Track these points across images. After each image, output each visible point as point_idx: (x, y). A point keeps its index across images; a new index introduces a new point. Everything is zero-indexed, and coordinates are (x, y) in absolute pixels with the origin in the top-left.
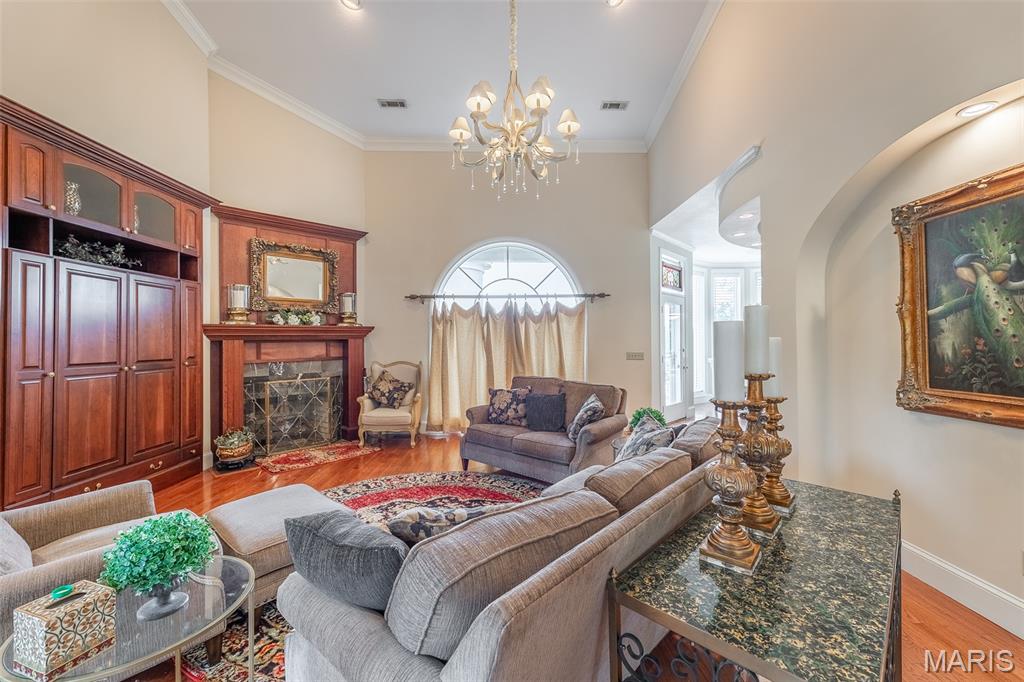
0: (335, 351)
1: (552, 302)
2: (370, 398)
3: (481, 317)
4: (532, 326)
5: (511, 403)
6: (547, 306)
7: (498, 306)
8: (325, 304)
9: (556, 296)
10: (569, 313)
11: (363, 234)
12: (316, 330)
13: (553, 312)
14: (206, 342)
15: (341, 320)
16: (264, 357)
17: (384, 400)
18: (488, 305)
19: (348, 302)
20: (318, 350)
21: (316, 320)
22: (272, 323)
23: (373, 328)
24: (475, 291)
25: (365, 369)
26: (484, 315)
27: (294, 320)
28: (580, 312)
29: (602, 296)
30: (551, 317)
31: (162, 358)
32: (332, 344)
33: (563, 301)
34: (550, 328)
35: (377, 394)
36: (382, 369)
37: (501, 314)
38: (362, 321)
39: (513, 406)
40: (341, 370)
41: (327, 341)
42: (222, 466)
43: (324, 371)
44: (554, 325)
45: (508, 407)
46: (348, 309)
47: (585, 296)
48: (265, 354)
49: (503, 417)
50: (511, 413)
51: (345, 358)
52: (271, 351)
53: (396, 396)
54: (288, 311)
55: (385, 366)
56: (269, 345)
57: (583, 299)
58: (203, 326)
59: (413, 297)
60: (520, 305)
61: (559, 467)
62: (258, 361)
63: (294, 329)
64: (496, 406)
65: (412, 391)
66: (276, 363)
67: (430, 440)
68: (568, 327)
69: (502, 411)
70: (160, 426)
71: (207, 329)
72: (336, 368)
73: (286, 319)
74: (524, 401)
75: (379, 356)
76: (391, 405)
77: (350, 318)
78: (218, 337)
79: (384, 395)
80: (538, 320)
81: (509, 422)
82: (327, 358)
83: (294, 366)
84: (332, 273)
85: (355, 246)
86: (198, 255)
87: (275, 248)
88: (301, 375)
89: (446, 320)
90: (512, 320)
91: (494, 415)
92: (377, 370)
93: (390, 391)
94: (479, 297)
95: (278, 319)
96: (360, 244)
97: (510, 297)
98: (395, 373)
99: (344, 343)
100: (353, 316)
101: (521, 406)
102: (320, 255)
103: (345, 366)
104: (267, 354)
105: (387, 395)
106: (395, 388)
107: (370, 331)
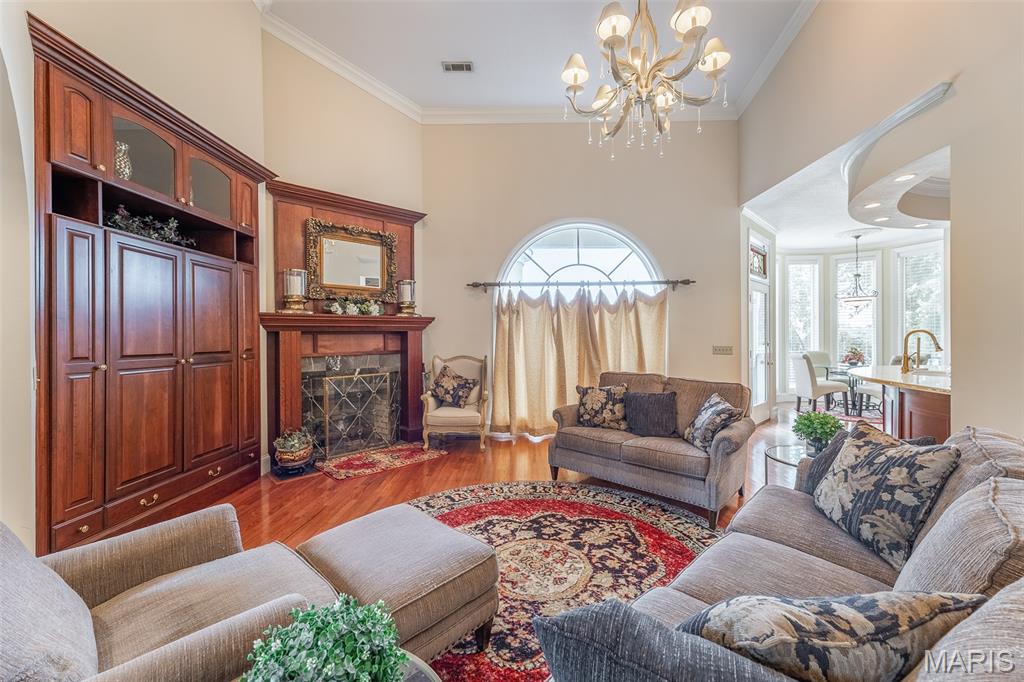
0: (394, 344)
1: (630, 290)
2: (433, 395)
3: (550, 306)
4: (606, 314)
5: (606, 403)
6: (624, 293)
7: (570, 295)
8: (383, 292)
9: (634, 283)
10: (648, 301)
11: (420, 216)
12: (375, 320)
13: (631, 301)
14: (263, 333)
15: (399, 309)
16: (321, 350)
17: (449, 398)
18: (558, 293)
19: (406, 289)
20: (374, 342)
21: (375, 310)
22: (330, 312)
23: (433, 319)
24: (543, 278)
25: (423, 365)
26: (553, 305)
27: (353, 310)
28: (660, 302)
29: (686, 282)
30: (628, 306)
31: (220, 350)
32: (390, 336)
33: (642, 289)
34: (627, 319)
35: (440, 392)
36: (443, 364)
37: (574, 302)
38: (419, 311)
39: (609, 406)
40: (399, 365)
41: (385, 333)
42: (282, 471)
43: (383, 366)
44: (632, 315)
45: (603, 408)
46: (407, 298)
47: (667, 282)
48: (321, 347)
49: (597, 420)
50: (607, 414)
51: (403, 352)
52: (327, 343)
53: (461, 393)
54: (346, 299)
55: (445, 361)
56: (326, 337)
57: (664, 287)
58: (260, 315)
59: (475, 285)
60: (594, 292)
61: (691, 481)
62: (315, 355)
63: (352, 319)
64: (589, 406)
65: (477, 388)
66: (333, 357)
68: (647, 318)
69: (597, 412)
70: (218, 427)
71: (264, 319)
72: (395, 363)
73: (344, 308)
74: (621, 401)
75: (438, 350)
76: (457, 403)
77: (408, 308)
78: (275, 327)
79: (448, 393)
80: (614, 310)
81: (606, 425)
82: (384, 352)
83: (351, 360)
84: (390, 258)
85: (412, 229)
86: (254, 235)
87: (331, 230)
88: (358, 370)
89: (513, 310)
90: (586, 310)
91: (587, 417)
92: (439, 365)
93: (454, 389)
94: (548, 284)
95: (336, 308)
96: (418, 227)
97: (582, 284)
98: (456, 368)
99: (403, 336)
100: (411, 306)
101: (618, 407)
102: (380, 239)
103: (404, 361)
104: (324, 347)
105: (452, 392)
106: (459, 385)
107: (430, 322)
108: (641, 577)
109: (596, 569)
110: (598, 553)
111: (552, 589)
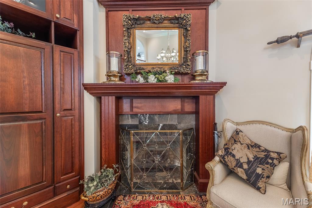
0: (189, 106)
12: (171, 87)
15: (193, 77)
16: (135, 110)
17: (242, 173)
19: (200, 60)
20: (174, 105)
21: (170, 79)
23: (224, 84)
25: (215, 124)
27: (152, 79)
32: (186, 100)
36: (235, 127)
38: (213, 78)
40: (193, 123)
41: (183, 98)
43: (179, 123)
46: (200, 66)
48: (135, 107)
51: (197, 113)
52: (139, 105)
53: (259, 171)
55: (237, 124)
56: (139, 100)
62: (132, 113)
66: (143, 115)
71: (88, 87)
72: (190, 122)
73: (146, 79)
76: (253, 182)
77: (201, 75)
79: (241, 166)
82: (181, 113)
83: (156, 117)
85: (207, 10)
88: (161, 125)
92: (229, 128)
93: (249, 162)
99: (196, 98)
100: (204, 73)
103: (197, 120)
104: (137, 107)
105: (245, 166)
106: (256, 158)
107: (222, 87)
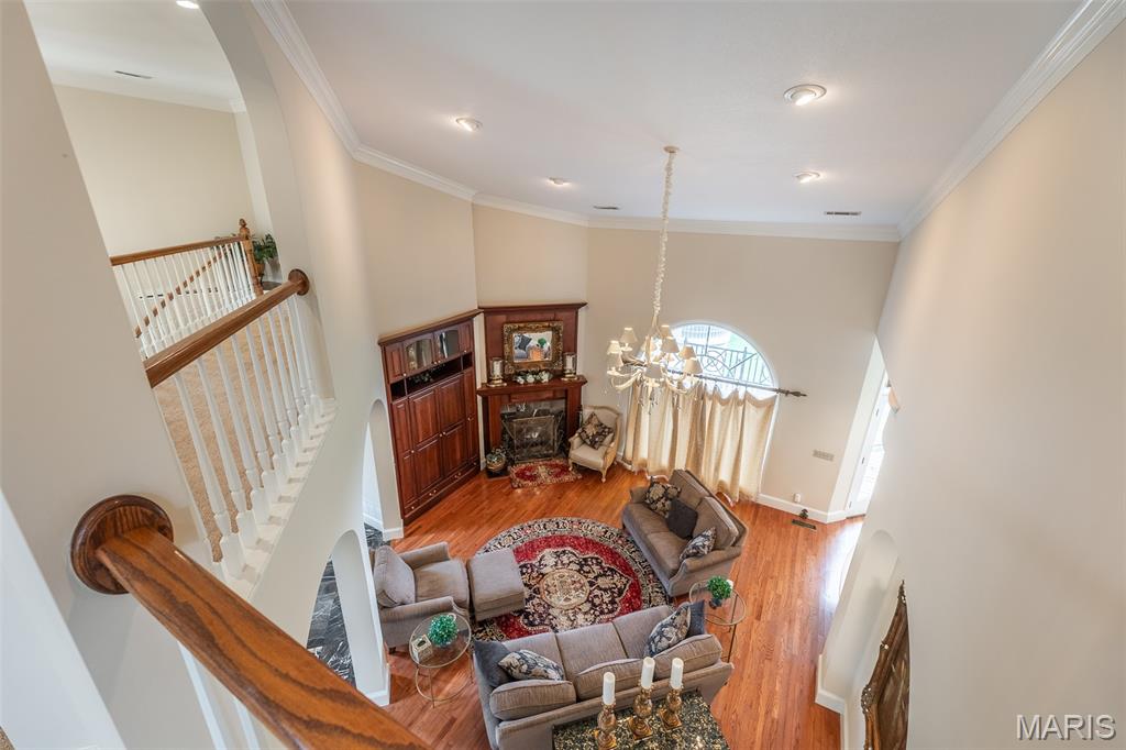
0: (560, 394)
1: (742, 391)
2: (579, 437)
4: (719, 408)
5: (662, 497)
6: (736, 392)
8: (552, 363)
9: (746, 386)
10: (757, 404)
11: (583, 305)
12: (546, 383)
13: (741, 398)
14: (479, 398)
15: (564, 375)
16: (513, 401)
17: (588, 441)
19: (569, 360)
20: (548, 394)
21: (545, 378)
22: (516, 383)
23: (588, 380)
25: (581, 406)
27: (530, 380)
28: (768, 405)
29: (797, 394)
30: (738, 402)
31: (457, 421)
33: (754, 392)
34: (737, 412)
35: (584, 437)
36: (592, 410)
37: (692, 390)
38: (579, 376)
39: (662, 501)
40: (564, 406)
41: (553, 390)
42: (490, 474)
43: (552, 407)
44: (741, 408)
45: (658, 500)
46: (569, 366)
47: (778, 391)
48: (514, 398)
49: (653, 506)
50: (659, 505)
51: (566, 398)
52: (517, 397)
53: (597, 439)
54: (527, 372)
55: (595, 408)
56: (516, 395)
57: (775, 393)
58: (477, 390)
60: (710, 386)
63: (531, 385)
64: (651, 495)
65: (611, 435)
66: (521, 404)
67: (625, 470)
68: (753, 415)
69: (655, 501)
70: (458, 456)
71: (479, 392)
72: (560, 406)
73: (525, 379)
74: (671, 500)
75: (591, 399)
76: (592, 446)
77: (570, 374)
78: (487, 394)
79: (589, 438)
80: (724, 403)
82: (554, 399)
83: (532, 405)
84: (558, 340)
85: (577, 313)
86: (472, 351)
87: (519, 329)
88: (536, 410)
90: (701, 397)
91: (648, 501)
92: (589, 412)
95: (520, 380)
96: (582, 312)
98: (603, 416)
100: (573, 373)
101: (668, 502)
102: (548, 328)
103: (566, 404)
105: (591, 438)
106: (598, 432)
107: (586, 382)
108: (602, 613)
109: (588, 600)
110: (597, 592)
111: (562, 602)
